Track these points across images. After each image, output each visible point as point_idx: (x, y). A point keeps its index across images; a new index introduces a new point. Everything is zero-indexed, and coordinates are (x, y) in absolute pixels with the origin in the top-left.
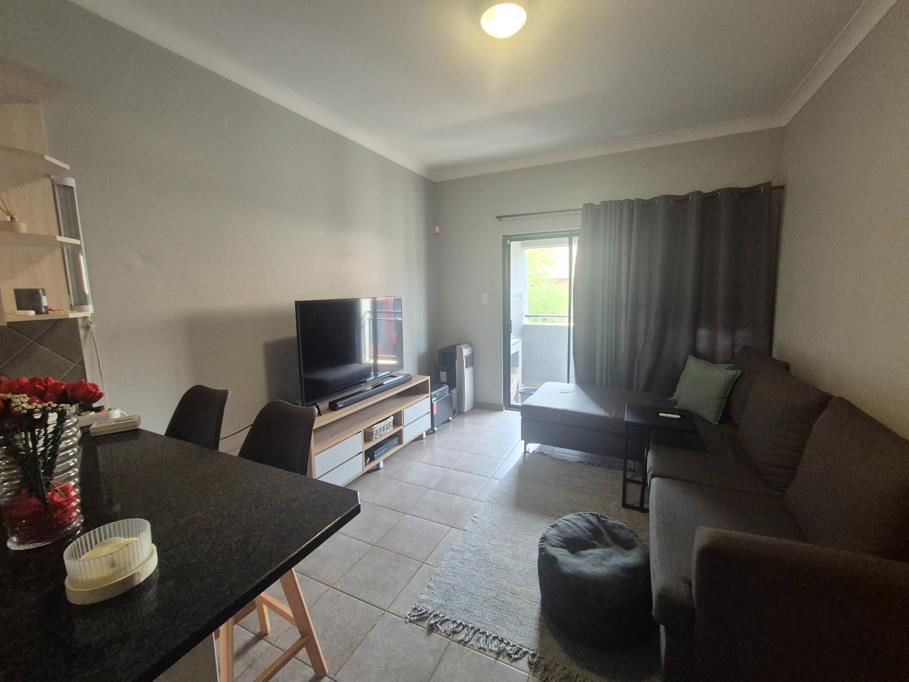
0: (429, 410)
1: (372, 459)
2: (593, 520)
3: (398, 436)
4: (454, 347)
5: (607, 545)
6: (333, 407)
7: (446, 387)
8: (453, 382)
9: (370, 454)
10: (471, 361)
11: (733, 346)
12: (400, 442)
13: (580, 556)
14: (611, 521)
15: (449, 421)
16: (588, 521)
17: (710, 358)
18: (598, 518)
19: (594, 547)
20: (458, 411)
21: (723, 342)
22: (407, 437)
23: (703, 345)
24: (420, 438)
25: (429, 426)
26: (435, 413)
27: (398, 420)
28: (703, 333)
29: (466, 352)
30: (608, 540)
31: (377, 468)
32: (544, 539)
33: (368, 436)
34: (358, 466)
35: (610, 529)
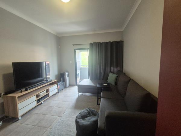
0: (57, 87)
1: (40, 102)
2: (89, 110)
3: (48, 95)
4: (64, 73)
5: (91, 116)
6: (26, 90)
7: (62, 82)
8: (64, 81)
9: (38, 101)
10: (68, 76)
11: (117, 70)
12: (48, 96)
13: (85, 120)
14: (93, 110)
15: (63, 89)
16: (88, 111)
17: (113, 73)
18: (90, 109)
19: (88, 117)
20: (65, 87)
21: (115, 69)
22: (50, 95)
23: (112, 70)
24: (55, 94)
25: (57, 91)
26: (59, 88)
27: (47, 91)
28: (112, 68)
29: (67, 74)
30: (92, 114)
31: (42, 103)
32: (77, 117)
33: (38, 96)
34: (35, 104)
35: (92, 112)
